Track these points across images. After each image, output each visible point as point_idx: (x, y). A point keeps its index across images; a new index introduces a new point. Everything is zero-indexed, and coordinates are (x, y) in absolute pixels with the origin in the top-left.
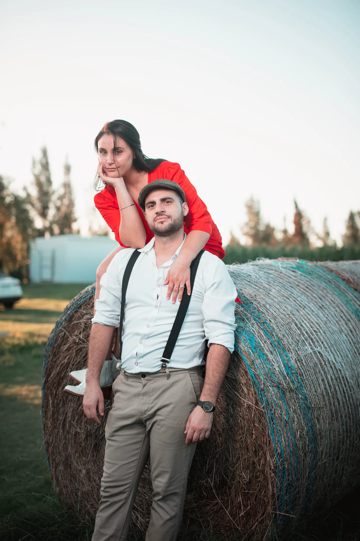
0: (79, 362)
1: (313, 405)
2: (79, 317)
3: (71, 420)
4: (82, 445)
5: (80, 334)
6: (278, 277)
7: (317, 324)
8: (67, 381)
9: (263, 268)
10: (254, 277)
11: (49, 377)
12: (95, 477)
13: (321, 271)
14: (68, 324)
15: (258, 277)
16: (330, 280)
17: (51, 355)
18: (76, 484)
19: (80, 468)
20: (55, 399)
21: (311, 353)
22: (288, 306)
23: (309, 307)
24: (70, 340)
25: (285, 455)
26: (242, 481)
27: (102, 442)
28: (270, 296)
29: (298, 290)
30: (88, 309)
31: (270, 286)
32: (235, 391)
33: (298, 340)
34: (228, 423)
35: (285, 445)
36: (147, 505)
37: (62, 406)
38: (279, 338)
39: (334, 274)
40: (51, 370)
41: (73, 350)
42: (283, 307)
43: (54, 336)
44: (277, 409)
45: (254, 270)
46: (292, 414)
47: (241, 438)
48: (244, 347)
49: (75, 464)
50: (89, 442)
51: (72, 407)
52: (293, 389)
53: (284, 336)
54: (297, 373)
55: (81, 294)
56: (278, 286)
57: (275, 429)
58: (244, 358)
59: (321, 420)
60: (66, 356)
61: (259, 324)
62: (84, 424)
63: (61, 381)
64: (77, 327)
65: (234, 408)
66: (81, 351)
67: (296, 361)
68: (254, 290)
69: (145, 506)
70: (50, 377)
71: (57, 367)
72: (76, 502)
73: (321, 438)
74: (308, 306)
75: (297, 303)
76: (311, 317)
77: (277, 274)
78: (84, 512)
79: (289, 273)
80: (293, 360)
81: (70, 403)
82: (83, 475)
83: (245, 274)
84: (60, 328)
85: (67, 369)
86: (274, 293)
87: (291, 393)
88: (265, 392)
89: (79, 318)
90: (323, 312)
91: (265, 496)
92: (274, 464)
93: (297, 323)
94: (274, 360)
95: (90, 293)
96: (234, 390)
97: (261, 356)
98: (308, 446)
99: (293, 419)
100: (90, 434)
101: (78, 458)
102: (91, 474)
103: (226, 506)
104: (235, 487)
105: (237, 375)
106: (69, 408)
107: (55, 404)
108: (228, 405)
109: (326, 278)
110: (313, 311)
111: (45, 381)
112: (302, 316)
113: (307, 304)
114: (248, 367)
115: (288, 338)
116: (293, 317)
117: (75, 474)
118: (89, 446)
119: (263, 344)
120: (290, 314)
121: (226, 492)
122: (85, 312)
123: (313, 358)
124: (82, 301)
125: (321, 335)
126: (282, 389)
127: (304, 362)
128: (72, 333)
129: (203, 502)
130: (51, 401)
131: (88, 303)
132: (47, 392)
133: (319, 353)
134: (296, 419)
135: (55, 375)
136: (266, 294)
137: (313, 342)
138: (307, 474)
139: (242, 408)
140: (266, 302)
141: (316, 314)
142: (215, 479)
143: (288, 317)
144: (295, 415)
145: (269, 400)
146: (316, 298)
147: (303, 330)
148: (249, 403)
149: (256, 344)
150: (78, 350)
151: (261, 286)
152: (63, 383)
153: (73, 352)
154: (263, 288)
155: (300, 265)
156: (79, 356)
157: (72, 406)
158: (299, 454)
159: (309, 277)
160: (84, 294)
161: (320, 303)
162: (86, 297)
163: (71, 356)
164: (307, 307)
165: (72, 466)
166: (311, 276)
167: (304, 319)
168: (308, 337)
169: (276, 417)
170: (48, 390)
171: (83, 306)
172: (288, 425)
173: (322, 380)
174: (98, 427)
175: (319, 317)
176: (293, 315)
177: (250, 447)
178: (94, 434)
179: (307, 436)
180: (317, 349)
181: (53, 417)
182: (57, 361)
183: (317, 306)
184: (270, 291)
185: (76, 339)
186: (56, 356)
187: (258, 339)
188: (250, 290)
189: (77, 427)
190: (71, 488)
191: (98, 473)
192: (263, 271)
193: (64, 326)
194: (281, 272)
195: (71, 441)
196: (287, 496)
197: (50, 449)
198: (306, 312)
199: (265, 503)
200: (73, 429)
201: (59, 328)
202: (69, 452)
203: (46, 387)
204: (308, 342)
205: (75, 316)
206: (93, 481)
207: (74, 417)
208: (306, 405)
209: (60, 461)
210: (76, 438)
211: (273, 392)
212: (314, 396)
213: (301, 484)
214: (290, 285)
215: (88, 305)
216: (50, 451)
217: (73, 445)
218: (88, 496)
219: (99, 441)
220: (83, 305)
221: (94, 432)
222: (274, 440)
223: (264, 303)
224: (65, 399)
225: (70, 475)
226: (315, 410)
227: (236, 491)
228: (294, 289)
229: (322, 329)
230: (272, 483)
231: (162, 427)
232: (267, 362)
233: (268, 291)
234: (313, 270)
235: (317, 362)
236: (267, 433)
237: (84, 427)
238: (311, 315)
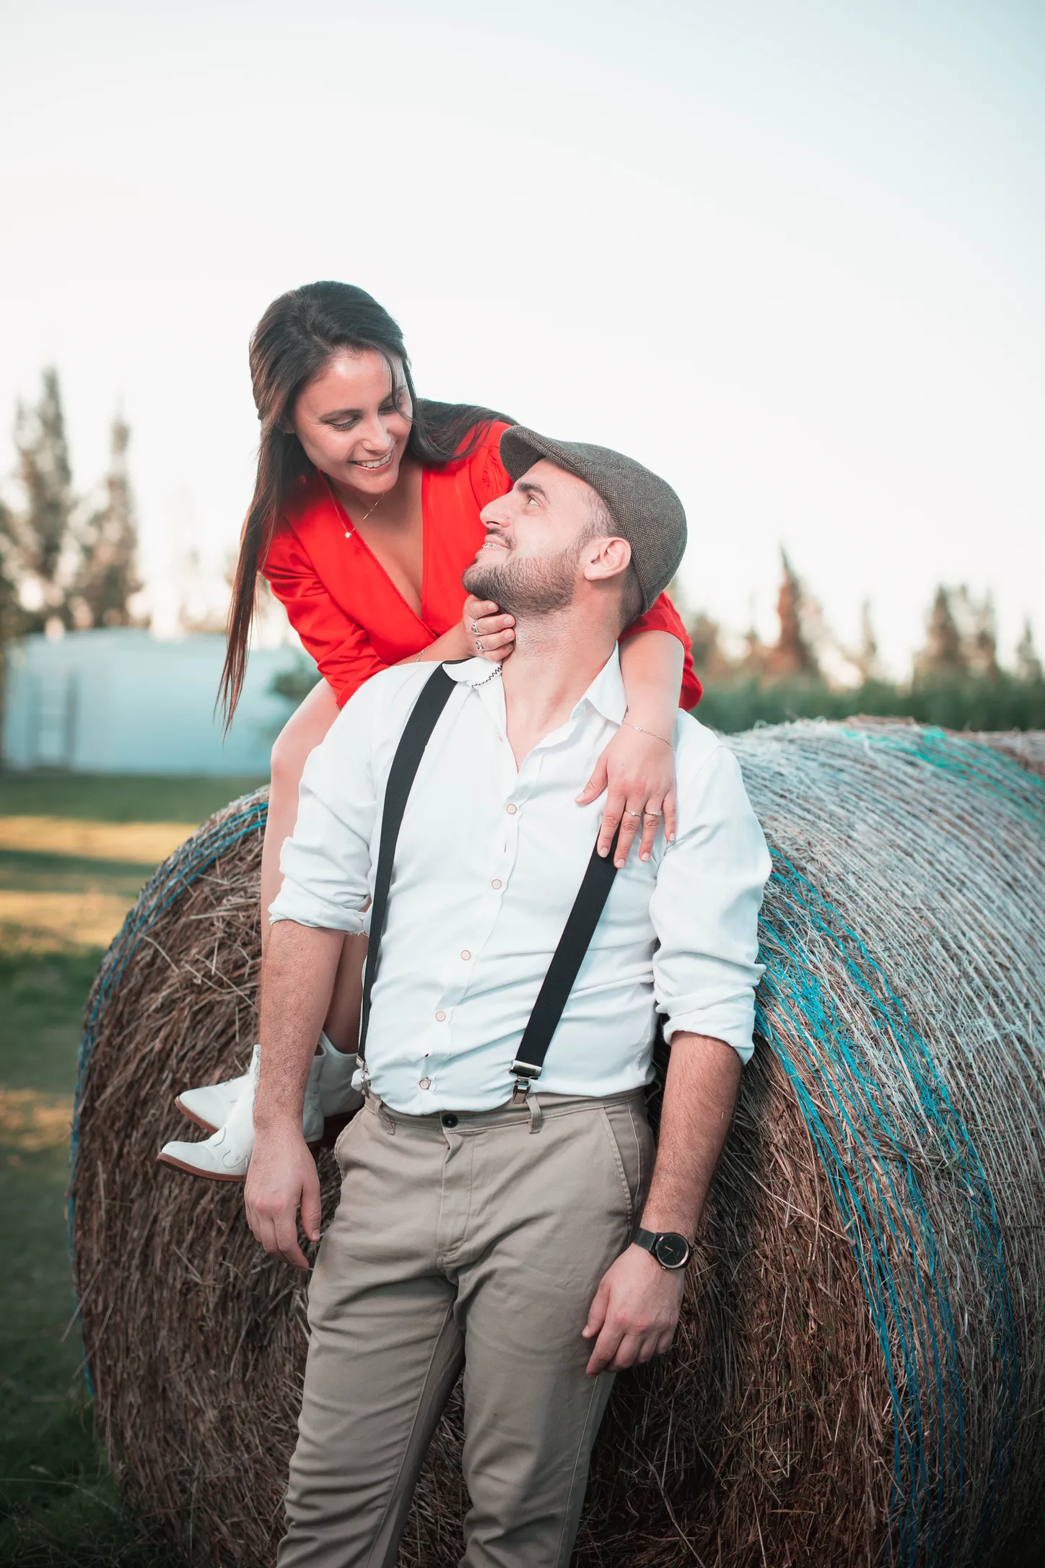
0: (202, 1052)
1: (1008, 1222)
2: (206, 898)
3: (169, 1243)
4: (206, 1329)
5: (209, 955)
6: (865, 781)
7: (1007, 940)
8: (158, 1113)
9: (814, 750)
10: (795, 781)
11: (99, 1097)
12: (248, 1435)
13: (997, 764)
14: (168, 923)
15: (808, 782)
16: (1028, 795)
17: (105, 1022)
18: (181, 1453)
19: (198, 1401)
20: (117, 1170)
21: (996, 1042)
22: (913, 881)
23: (976, 884)
24: (174, 975)
25: (924, 1394)
26: (766, 1476)
27: (276, 1320)
28: (855, 844)
29: (935, 827)
30: (239, 874)
31: (848, 810)
32: (750, 1169)
33: (955, 997)
34: (719, 1275)
35: (922, 1360)
36: (427, 1537)
37: (140, 1195)
38: (895, 989)
39: (1033, 773)
40: (106, 1072)
41: (183, 1009)
42: (897, 883)
43: (118, 962)
44: (897, 1237)
45: (785, 755)
46: (948, 1255)
47: (768, 1329)
48: (785, 1021)
49: (181, 1386)
50: (230, 1317)
51: (176, 1198)
52: (951, 1168)
53: (909, 982)
54: (958, 1112)
55: (213, 823)
56: (873, 812)
57: (890, 1304)
58: (787, 1059)
59: (1033, 1271)
60: (160, 1029)
61: (830, 940)
62: (216, 1256)
63: (138, 1112)
64: (197, 932)
65: (745, 1227)
66: (210, 1012)
67: (952, 1068)
68: (802, 822)
69: (421, 1539)
70: (103, 1097)
71: (127, 1063)
72: (183, 1514)
73: (1032, 1333)
74: (972, 881)
75: (938, 871)
76: (985, 917)
77: (861, 771)
78: (208, 1548)
79: (898, 769)
80: (941, 1065)
81: (167, 1185)
82: (208, 1425)
83: (762, 769)
84: (140, 936)
85: (161, 1070)
86: (863, 834)
87: (942, 1181)
88: (857, 1177)
89: (208, 902)
90: (1019, 901)
91: (846, 1529)
92: (884, 1426)
93: (948, 937)
94: (885, 1067)
95: (245, 821)
96: (746, 1165)
97: (845, 1052)
98: (995, 1360)
99: (949, 1269)
100: (236, 1293)
101: (190, 1371)
102: (237, 1424)
103: (707, 1556)
104: (738, 1493)
105: (759, 1116)
106: (163, 1202)
107: (117, 1189)
108: (720, 1215)
109: (1014, 786)
110: (988, 897)
111: (85, 1108)
112: (959, 914)
113: (968, 873)
114: (800, 1091)
115: (922, 989)
116: (932, 917)
117: (180, 1421)
118: (231, 1332)
119: (849, 1011)
120: (922, 907)
121: (705, 1510)
122: (226, 883)
123: (1003, 1059)
124: (218, 848)
125: (1022, 978)
126: (913, 1167)
127: (976, 1071)
128: (180, 953)
129: (622, 1539)
130: (102, 1177)
131: (239, 852)
132: (89, 1145)
133: (1020, 1039)
134: (959, 1272)
135: (119, 1088)
136: (840, 838)
137: (1001, 1005)
138: (989, 1453)
139: (771, 1228)
140: (845, 866)
141: (999, 908)
142: (670, 1464)
143: (917, 916)
144: (955, 1258)
145: (873, 1207)
146: (992, 855)
147: (966, 963)
148: (796, 1212)
149: (827, 1010)
150: (201, 1009)
151: (820, 809)
152: (145, 1117)
153: (183, 1017)
154: (828, 819)
155: (928, 743)
156: (204, 1030)
157: (173, 1195)
158: (967, 1392)
159: (962, 783)
160: (226, 824)
161: (1008, 871)
162: (230, 834)
163: (176, 1029)
164: (968, 883)
165: (170, 1395)
166: (968, 779)
167: (967, 923)
168: (983, 988)
169: (895, 1265)
170: (92, 1140)
171: (220, 865)
172: (933, 1291)
173: (1032, 1134)
174: (263, 1270)
175: (1008, 918)
176: (933, 910)
177: (796, 1362)
178: (250, 1294)
179: (990, 1328)
180: (1013, 1028)
181: (109, 1228)
182: (125, 1043)
183: (999, 881)
184: (851, 826)
185: (196, 973)
186: (122, 1028)
187: (832, 993)
188: (789, 823)
189: (190, 1266)
190: (166, 1467)
191: (261, 1424)
192: (814, 760)
193: (152, 930)
194: (874, 764)
195: (168, 1312)
196: (924, 1532)
197: (98, 1336)
198: (968, 899)
199: (845, 1551)
200: (176, 1272)
201: (136, 935)
202: (162, 1347)
203: (87, 1128)
204: (984, 1002)
205: (191, 896)
206: (243, 1448)
207: (180, 1233)
208: (987, 1219)
209: (128, 1374)
210: (186, 1303)
211: (884, 1179)
212: (1009, 1187)
213: (971, 1489)
214: (908, 808)
215: (237, 862)
216: (97, 1343)
217: (175, 1324)
218: (224, 1496)
219: (267, 1317)
220: (222, 860)
221: (250, 1285)
222: (887, 1343)
223: (839, 869)
224: (150, 1172)
225: (161, 1425)
226: (1013, 1238)
227: (744, 1507)
228: (922, 821)
229: (1023, 958)
230: (877, 1487)
231: (511, 1293)
232: (864, 1074)
233: (846, 828)
234: (970, 761)
235: (1016, 1071)
236: (861, 1317)
237: (217, 1268)
238: (986, 912)
